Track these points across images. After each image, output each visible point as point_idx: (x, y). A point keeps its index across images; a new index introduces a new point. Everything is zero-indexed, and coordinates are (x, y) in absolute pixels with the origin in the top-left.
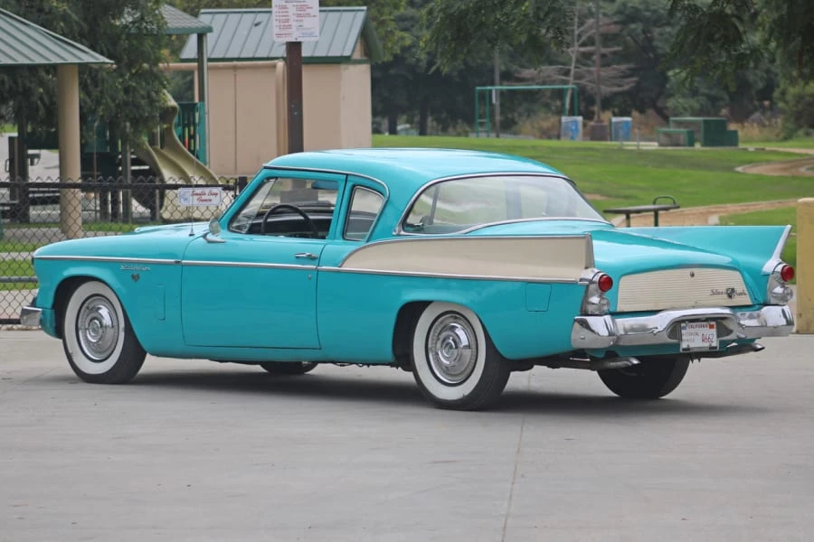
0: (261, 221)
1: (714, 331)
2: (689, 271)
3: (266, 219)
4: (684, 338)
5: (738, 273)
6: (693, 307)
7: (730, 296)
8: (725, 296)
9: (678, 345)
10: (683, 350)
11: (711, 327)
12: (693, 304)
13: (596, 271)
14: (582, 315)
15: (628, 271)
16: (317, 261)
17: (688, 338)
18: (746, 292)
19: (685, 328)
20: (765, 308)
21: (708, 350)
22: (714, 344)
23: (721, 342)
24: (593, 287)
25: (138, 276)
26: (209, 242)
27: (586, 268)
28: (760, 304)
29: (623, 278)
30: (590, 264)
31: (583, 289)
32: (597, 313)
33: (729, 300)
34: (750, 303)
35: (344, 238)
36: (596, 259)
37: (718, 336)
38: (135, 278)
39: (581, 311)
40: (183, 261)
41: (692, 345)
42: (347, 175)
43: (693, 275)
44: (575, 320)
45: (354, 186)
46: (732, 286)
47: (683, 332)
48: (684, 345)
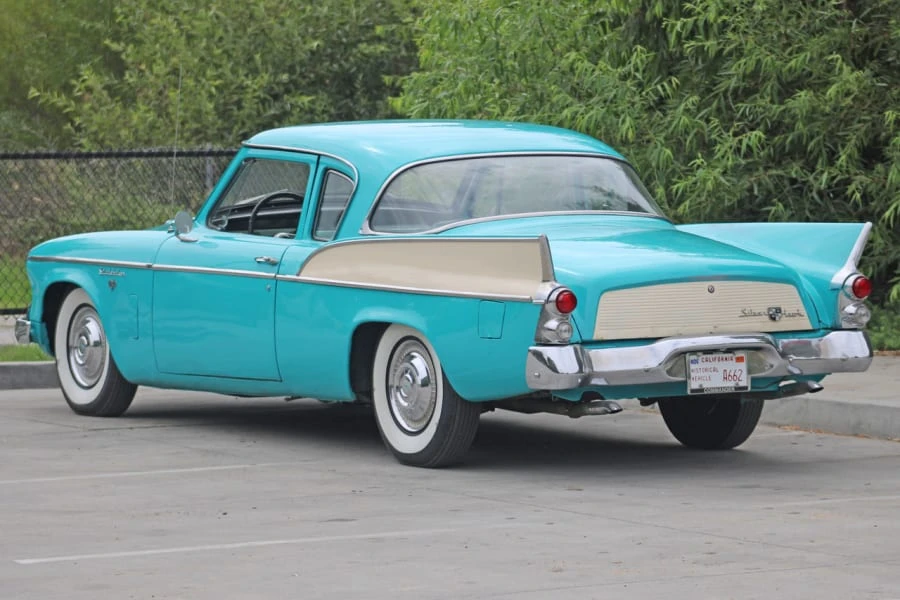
0: (250, 215)
1: (743, 366)
2: (706, 285)
3: (256, 212)
4: (693, 375)
5: (792, 287)
6: (711, 334)
7: (773, 319)
8: (767, 318)
9: (684, 384)
10: (692, 391)
11: (740, 360)
12: (712, 329)
13: (558, 285)
14: (538, 345)
15: (615, 285)
16: (276, 268)
17: (701, 374)
18: (803, 311)
19: (695, 362)
20: (833, 334)
21: (733, 390)
22: (742, 384)
23: (754, 380)
24: (551, 308)
25: (114, 283)
26: (183, 241)
27: (544, 281)
28: (826, 329)
29: (606, 294)
30: (548, 275)
31: (539, 310)
32: (556, 342)
33: (772, 323)
34: (810, 328)
35: (313, 238)
36: (555, 268)
37: (749, 372)
38: (112, 285)
39: (536, 339)
40: (155, 265)
41: (706, 385)
42: (319, 156)
43: (711, 291)
44: (530, 351)
45: (326, 170)
46: (777, 305)
47: (693, 367)
48: (694, 385)
